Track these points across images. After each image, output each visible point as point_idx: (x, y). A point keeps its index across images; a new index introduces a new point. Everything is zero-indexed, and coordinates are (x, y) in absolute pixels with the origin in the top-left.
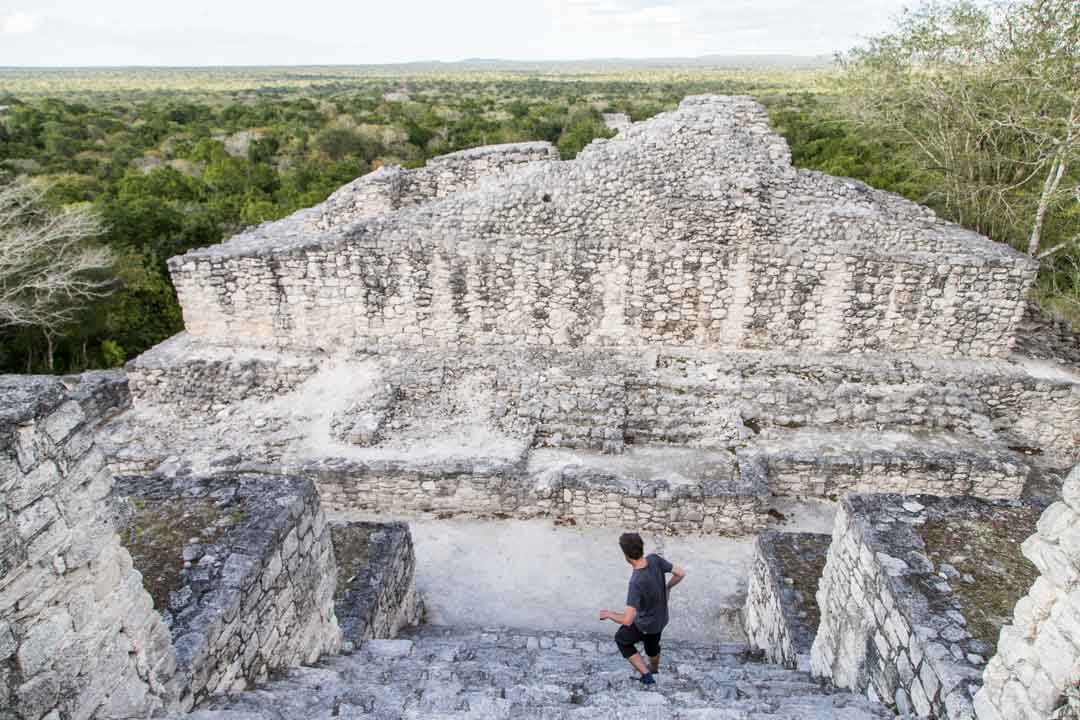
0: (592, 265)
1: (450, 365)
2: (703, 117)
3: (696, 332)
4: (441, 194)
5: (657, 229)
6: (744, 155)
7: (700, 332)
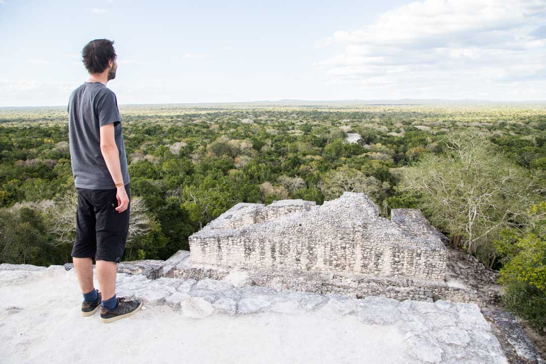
0: (314, 246)
1: (269, 274)
2: (348, 202)
3: (346, 267)
4: (269, 217)
5: (333, 236)
6: (359, 215)
7: (347, 267)
